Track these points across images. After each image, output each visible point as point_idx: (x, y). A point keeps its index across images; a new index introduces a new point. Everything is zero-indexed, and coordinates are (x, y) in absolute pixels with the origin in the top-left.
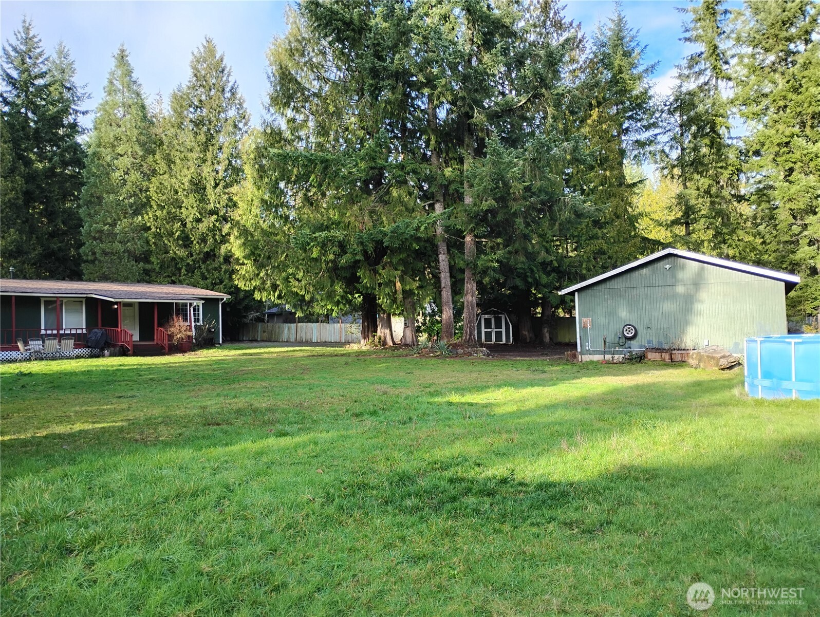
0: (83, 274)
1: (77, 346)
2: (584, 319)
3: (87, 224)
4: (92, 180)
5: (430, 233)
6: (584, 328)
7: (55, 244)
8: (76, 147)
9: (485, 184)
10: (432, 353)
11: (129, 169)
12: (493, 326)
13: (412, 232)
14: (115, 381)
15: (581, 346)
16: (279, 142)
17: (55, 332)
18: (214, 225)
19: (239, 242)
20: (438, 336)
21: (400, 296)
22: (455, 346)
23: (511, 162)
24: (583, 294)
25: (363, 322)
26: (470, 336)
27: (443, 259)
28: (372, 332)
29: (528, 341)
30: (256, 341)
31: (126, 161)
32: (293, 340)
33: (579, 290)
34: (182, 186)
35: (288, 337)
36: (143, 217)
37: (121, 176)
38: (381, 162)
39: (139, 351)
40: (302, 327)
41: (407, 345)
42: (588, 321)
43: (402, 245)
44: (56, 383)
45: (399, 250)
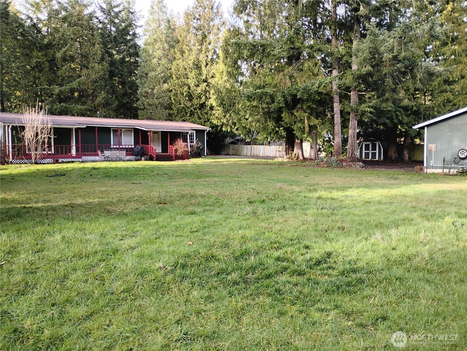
0: (139, 116)
1: (127, 155)
2: (430, 145)
3: (140, 89)
4: (143, 64)
5: (328, 89)
6: (430, 151)
7: (125, 100)
8: (136, 46)
9: (364, 55)
10: (327, 164)
11: (161, 57)
12: (370, 149)
13: (316, 89)
14: (138, 174)
15: (427, 163)
16: (238, 35)
17: (118, 147)
18: (206, 89)
19: (215, 97)
20: (331, 154)
21: (307, 129)
22: (342, 161)
23: (384, 40)
24: (431, 128)
25: (286, 145)
26: (352, 154)
27: (337, 107)
28: (291, 151)
29: (393, 158)
30: (229, 155)
31: (159, 53)
32: (249, 155)
33: (428, 126)
34: (189, 66)
35: (247, 153)
36: (168, 84)
37: (157, 61)
38: (298, 45)
39: (159, 158)
40: (254, 148)
41: (311, 159)
42: (433, 146)
43: (309, 97)
44: (108, 174)
45: (307, 100)
